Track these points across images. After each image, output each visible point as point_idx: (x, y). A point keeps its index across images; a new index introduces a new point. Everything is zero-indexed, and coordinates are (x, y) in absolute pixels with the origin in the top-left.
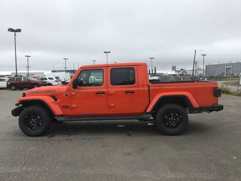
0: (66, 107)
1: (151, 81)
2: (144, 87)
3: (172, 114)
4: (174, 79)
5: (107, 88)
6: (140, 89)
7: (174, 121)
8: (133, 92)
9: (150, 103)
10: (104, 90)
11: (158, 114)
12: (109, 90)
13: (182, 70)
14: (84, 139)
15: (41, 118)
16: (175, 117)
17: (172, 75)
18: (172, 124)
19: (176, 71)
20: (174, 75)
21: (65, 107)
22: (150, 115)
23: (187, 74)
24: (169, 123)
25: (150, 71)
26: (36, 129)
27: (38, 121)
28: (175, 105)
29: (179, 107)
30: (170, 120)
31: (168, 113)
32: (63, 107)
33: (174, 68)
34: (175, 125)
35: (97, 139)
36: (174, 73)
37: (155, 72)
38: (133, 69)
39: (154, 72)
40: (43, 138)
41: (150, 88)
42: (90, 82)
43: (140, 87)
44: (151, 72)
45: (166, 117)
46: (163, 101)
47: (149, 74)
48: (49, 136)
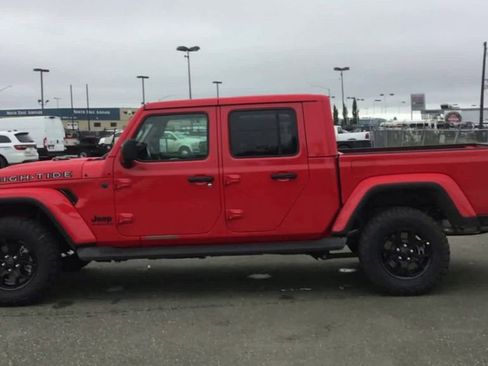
0: (104, 219)
1: (341, 145)
2: (322, 162)
3: (404, 235)
4: (417, 138)
5: (220, 164)
6: (313, 167)
7: (410, 255)
8: (293, 176)
9: (341, 205)
10: (212, 171)
11: (365, 238)
12: (227, 170)
13: (445, 107)
14: (161, 309)
15: (31, 253)
16: (412, 243)
17: (412, 125)
18: (404, 265)
19: (425, 112)
20: (420, 125)
21: (100, 219)
22: (345, 239)
23: (464, 121)
24: (396, 260)
25: (336, 113)
26: (18, 283)
27: (23, 260)
28: (411, 211)
29: (424, 218)
30: (399, 254)
31: (393, 233)
32: (96, 219)
33: (418, 103)
34: (413, 266)
35: (197, 307)
36: (417, 117)
37: (355, 114)
38: (292, 111)
39: (350, 115)
40: (40, 309)
41: (341, 164)
42: (163, 150)
43: (313, 162)
44: (341, 116)
45: (388, 245)
46: (377, 201)
47: (336, 123)
48: (56, 304)
